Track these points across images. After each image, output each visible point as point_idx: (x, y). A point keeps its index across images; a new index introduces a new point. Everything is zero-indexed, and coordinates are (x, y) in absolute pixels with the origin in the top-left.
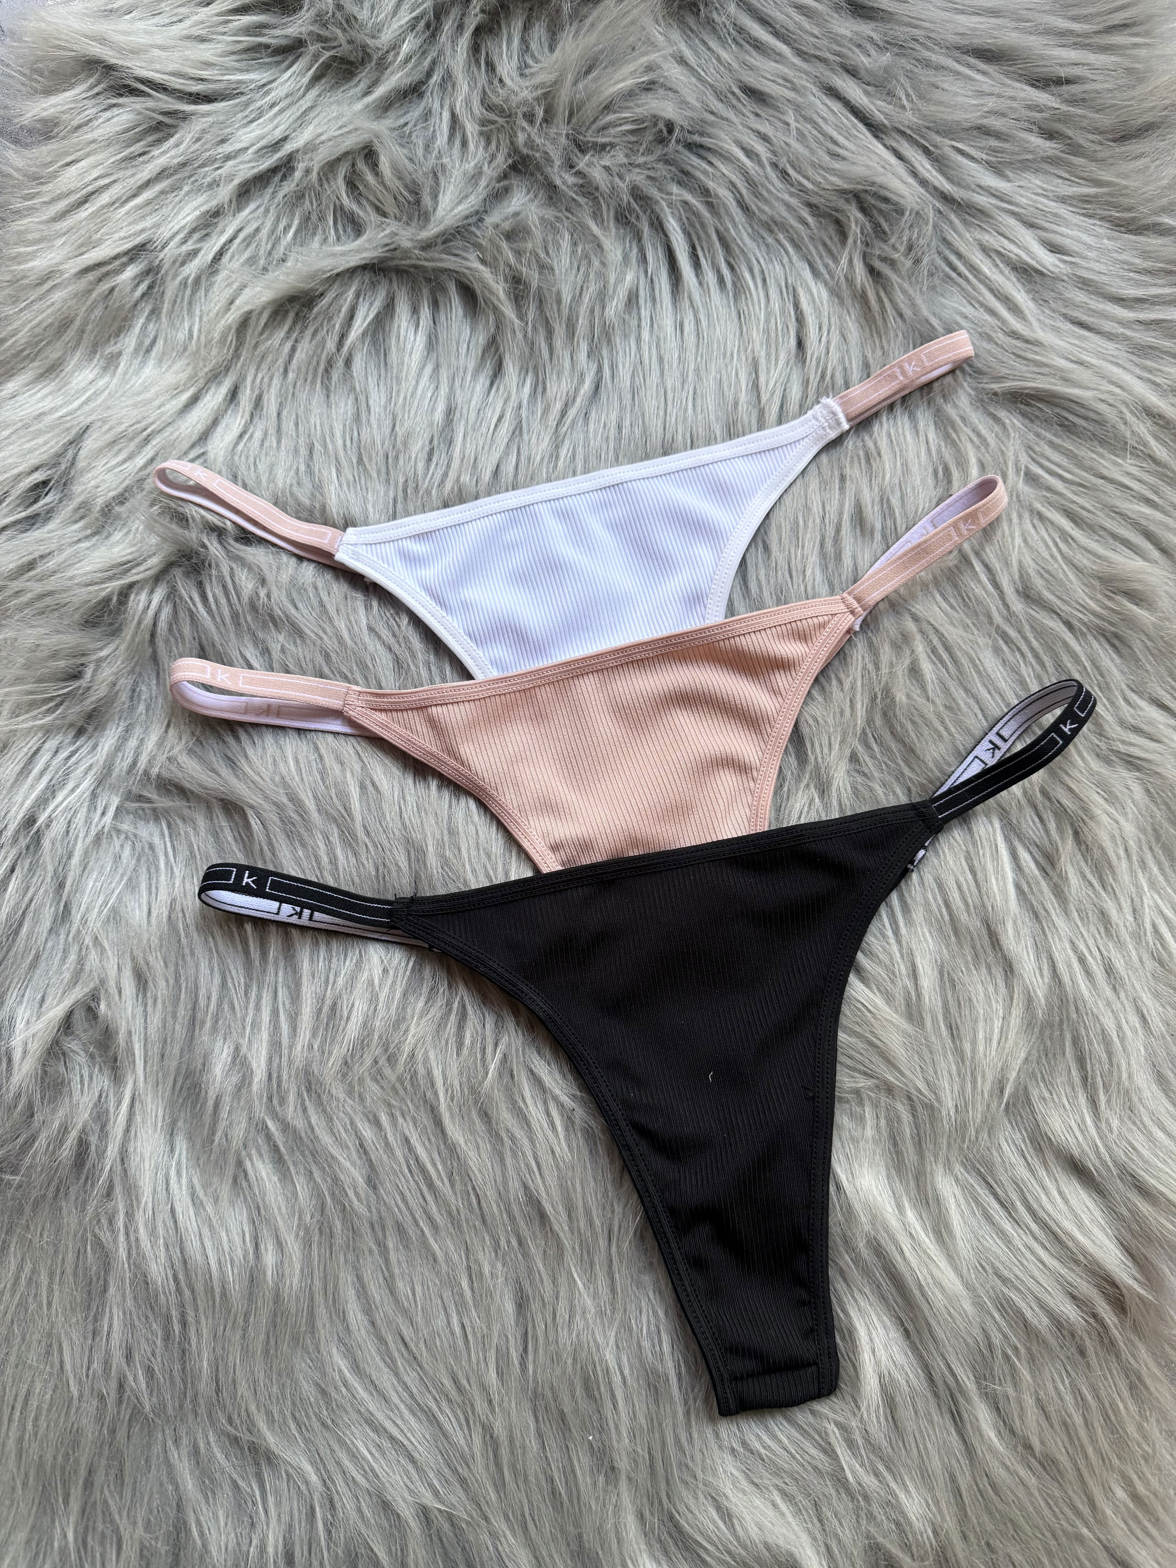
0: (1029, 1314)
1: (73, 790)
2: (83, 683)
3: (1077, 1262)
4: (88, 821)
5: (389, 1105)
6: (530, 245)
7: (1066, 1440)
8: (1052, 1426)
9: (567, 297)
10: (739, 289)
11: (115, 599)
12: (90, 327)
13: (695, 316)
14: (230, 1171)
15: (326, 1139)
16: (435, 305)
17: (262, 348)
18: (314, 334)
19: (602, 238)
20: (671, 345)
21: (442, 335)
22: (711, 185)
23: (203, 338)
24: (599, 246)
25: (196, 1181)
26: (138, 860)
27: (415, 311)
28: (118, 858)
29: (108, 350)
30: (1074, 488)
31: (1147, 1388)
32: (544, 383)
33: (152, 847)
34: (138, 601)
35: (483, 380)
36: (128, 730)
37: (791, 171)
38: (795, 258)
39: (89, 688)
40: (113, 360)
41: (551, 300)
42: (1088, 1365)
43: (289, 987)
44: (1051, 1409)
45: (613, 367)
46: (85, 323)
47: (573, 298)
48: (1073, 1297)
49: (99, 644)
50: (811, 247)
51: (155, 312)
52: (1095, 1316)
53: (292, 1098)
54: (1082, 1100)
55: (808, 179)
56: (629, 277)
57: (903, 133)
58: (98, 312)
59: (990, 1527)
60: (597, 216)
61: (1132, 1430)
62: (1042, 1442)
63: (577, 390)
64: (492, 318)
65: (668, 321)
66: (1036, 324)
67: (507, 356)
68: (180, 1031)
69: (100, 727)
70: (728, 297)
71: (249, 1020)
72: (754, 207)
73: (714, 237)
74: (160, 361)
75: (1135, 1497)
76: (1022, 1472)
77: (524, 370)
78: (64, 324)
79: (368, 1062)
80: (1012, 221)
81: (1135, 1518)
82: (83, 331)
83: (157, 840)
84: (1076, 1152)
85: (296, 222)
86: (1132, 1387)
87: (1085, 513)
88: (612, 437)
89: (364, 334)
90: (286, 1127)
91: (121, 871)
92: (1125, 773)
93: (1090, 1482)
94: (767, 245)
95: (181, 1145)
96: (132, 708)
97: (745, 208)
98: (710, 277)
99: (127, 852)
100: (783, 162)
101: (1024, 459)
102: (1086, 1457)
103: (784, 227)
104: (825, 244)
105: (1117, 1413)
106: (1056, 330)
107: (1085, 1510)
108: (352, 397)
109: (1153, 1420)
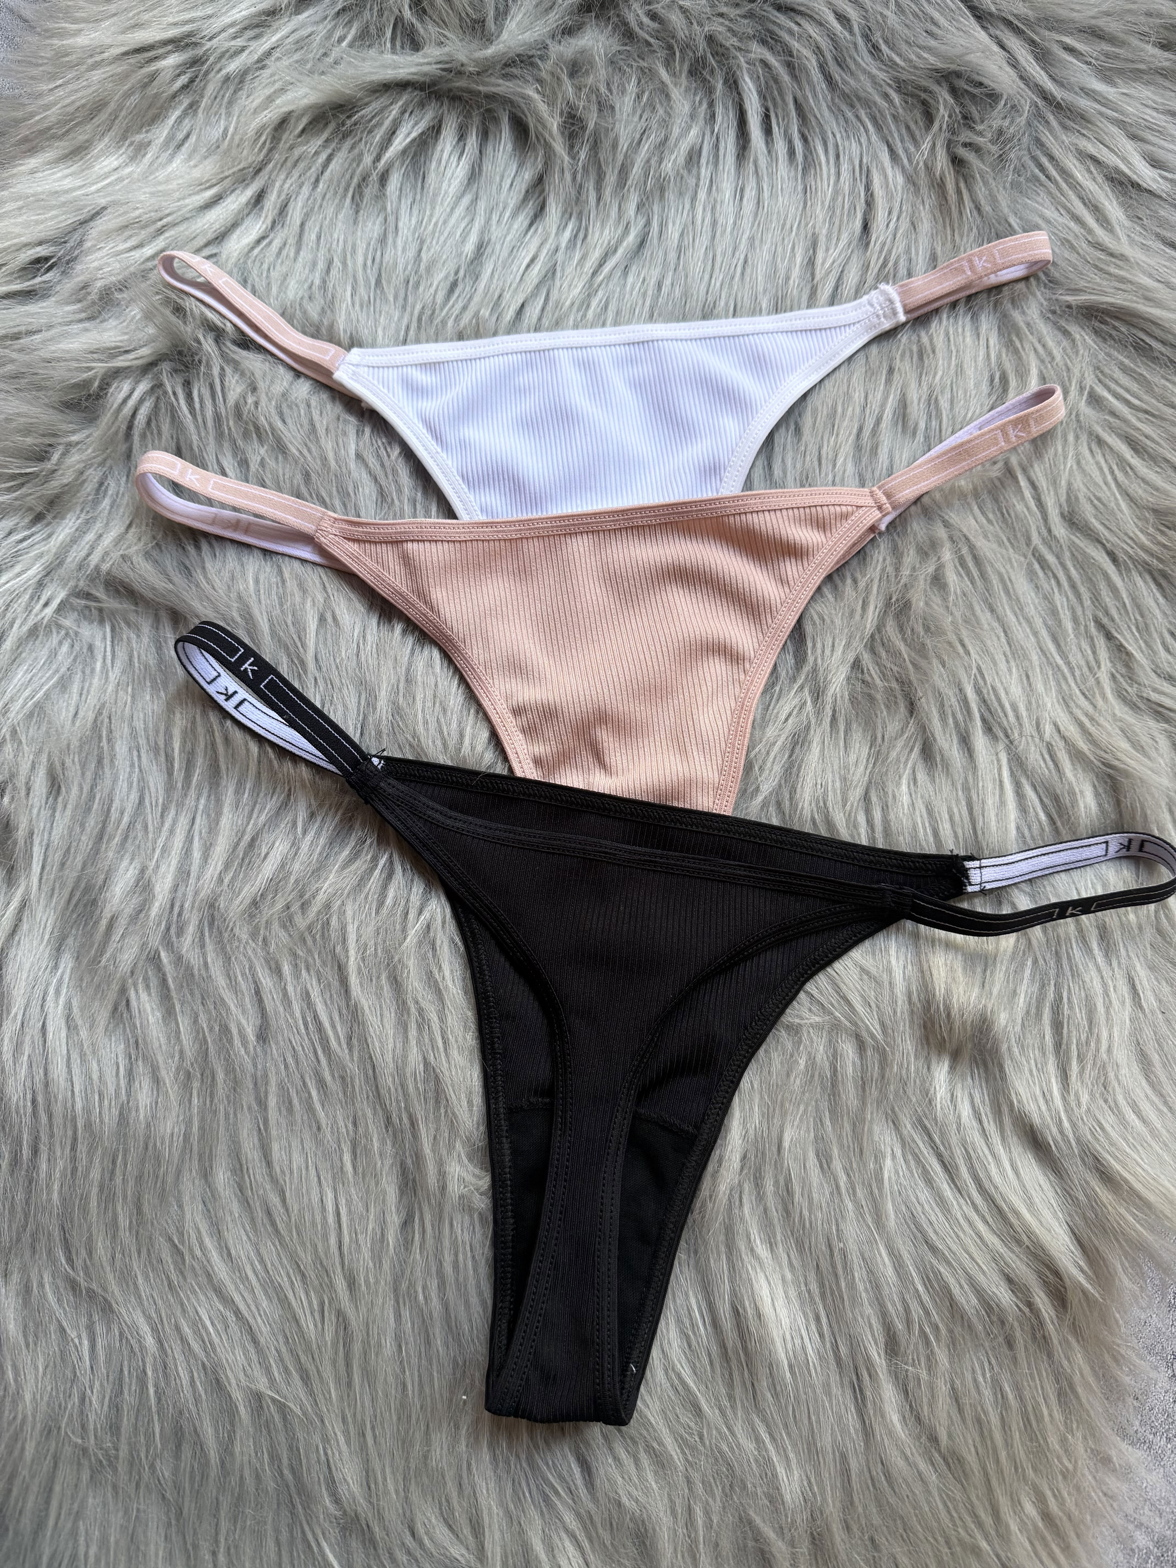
0: (956, 1291)
1: (19, 575)
2: (49, 465)
3: (1019, 1242)
4: (28, 609)
5: (295, 955)
6: (590, 80)
7: (978, 1439)
8: (964, 1420)
9: (624, 144)
10: (809, 164)
11: (96, 384)
12: (123, 113)
13: (758, 183)
14: (112, 995)
15: (221, 981)
16: (485, 135)
17: (297, 152)
18: (352, 148)
19: (671, 86)
20: (727, 208)
21: (487, 166)
22: (795, 45)
23: (237, 138)
24: (668, 96)
25: (75, 1003)
26: (75, 660)
27: (462, 137)
28: (54, 653)
29: (138, 138)
30: (1141, 415)
31: (1077, 1397)
32: (587, 230)
33: (91, 648)
34: (120, 390)
35: (522, 220)
36: (88, 523)
37: (883, 47)
38: (874, 138)
39: (54, 471)
40: (141, 149)
41: (606, 144)
42: (1015, 1360)
43: (209, 815)
44: (965, 1401)
45: (662, 226)
46: (120, 107)
47: (631, 144)
48: (1009, 1280)
49: (72, 427)
50: (893, 128)
51: (193, 106)
52: (1030, 1305)
53: (191, 929)
54: (1052, 1067)
55: (900, 55)
56: (694, 132)
57: (1009, 24)
58: (134, 99)
59: (877, 1520)
60: (668, 63)
61: (1053, 1441)
62: (950, 1436)
63: (620, 241)
64: (541, 153)
65: (727, 186)
66: (1124, 239)
67: (552, 196)
68: (86, 842)
69: (60, 516)
70: (796, 170)
71: (160, 842)
72: (838, 78)
73: (791, 106)
74: (190, 157)
75: (1047, 1516)
76: (923, 1466)
77: (567, 215)
78: (96, 107)
79: (279, 905)
80: (1114, 130)
81: (1043, 1539)
82: (116, 117)
83: (98, 643)
84: (1037, 1120)
85: (353, 31)
86: (1061, 1394)
87: (1148, 442)
88: (650, 293)
89: (404, 152)
90: (179, 960)
91: (54, 667)
92: (1152, 723)
93: (998, 1492)
94: (846, 121)
95: (67, 962)
96: (96, 502)
97: (829, 79)
98: (780, 146)
99: (65, 648)
100: (877, 37)
101: (1090, 380)
102: (997, 1461)
103: (868, 104)
104: (908, 128)
105: (1039, 1419)
106: (1144, 247)
107: (988, 1520)
108: (381, 218)
109: (1079, 1435)
